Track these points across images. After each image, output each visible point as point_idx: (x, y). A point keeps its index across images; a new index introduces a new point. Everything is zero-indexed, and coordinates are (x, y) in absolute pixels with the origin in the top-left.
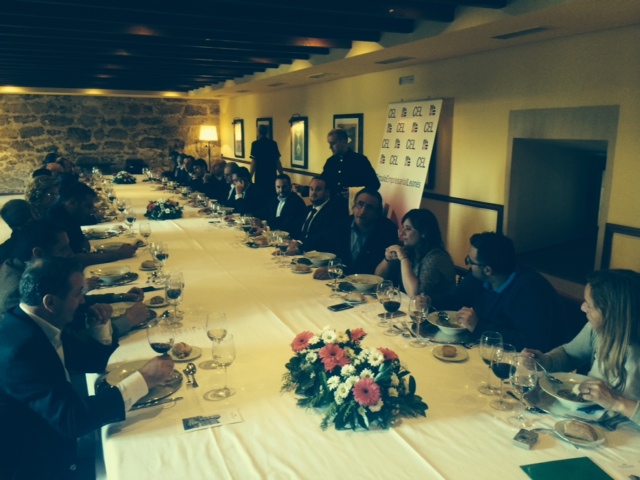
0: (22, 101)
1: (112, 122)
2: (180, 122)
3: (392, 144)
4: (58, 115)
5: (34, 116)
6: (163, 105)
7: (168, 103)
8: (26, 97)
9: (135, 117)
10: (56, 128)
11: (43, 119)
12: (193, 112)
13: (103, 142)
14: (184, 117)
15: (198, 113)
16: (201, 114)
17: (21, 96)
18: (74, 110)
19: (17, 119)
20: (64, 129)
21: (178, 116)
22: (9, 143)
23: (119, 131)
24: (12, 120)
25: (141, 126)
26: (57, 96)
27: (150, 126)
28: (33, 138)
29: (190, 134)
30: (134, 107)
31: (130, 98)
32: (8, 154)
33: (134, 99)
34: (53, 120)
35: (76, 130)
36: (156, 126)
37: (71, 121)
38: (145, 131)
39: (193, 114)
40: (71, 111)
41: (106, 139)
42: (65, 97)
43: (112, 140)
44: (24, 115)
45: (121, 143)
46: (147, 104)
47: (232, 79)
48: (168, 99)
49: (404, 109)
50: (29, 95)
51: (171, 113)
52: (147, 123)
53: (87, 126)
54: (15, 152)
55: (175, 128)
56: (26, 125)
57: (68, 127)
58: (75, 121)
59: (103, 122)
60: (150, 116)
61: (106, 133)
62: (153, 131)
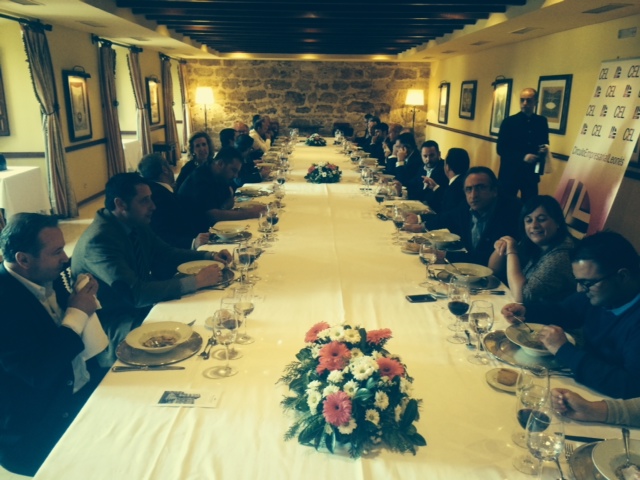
0: (250, 66)
1: (325, 86)
2: (388, 86)
3: (598, 110)
4: (279, 79)
5: (259, 81)
6: (373, 68)
7: (378, 67)
8: (254, 62)
9: (346, 81)
10: (276, 92)
11: (267, 83)
12: (403, 75)
13: (315, 106)
14: (393, 81)
15: (407, 77)
16: (410, 77)
17: (249, 61)
18: (293, 74)
19: (245, 83)
20: (283, 93)
21: (387, 80)
22: (236, 105)
23: (330, 95)
24: (240, 84)
25: (351, 91)
26: (279, 62)
27: (358, 90)
28: (257, 101)
29: (396, 99)
30: (346, 72)
31: (343, 62)
32: (236, 114)
33: (347, 63)
34: (275, 84)
35: (293, 93)
36: (364, 90)
37: (289, 85)
38: (354, 95)
39: (401, 78)
40: (290, 76)
41: (318, 103)
42: (287, 63)
43: (324, 103)
44: (251, 79)
45: (331, 107)
46: (358, 68)
47: (434, 38)
48: (379, 63)
49: (619, 69)
50: (256, 61)
51: (381, 77)
52: (356, 87)
53: (302, 90)
54: (242, 113)
55: (383, 91)
56: (252, 89)
57: (286, 90)
58: (293, 85)
59: (317, 86)
60: (360, 80)
61: (319, 97)
62: (361, 95)
